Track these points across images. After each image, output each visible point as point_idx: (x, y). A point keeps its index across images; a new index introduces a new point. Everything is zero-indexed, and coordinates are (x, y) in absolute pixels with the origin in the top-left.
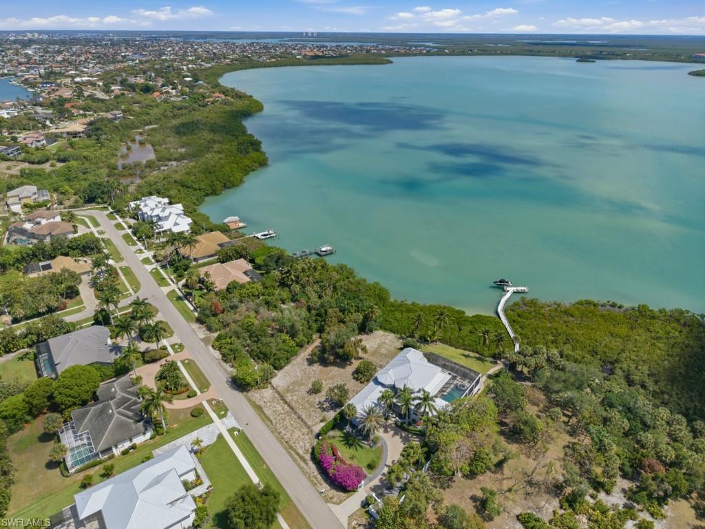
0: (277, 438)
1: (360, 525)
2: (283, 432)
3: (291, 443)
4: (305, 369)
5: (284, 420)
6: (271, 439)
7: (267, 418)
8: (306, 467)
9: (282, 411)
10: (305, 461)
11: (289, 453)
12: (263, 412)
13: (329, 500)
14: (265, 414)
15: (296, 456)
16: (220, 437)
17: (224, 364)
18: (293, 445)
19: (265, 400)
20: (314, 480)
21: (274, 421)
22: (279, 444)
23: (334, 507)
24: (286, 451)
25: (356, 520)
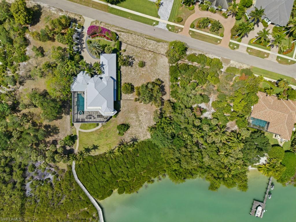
0: (137, 33)
1: (79, 20)
2: (137, 37)
3: (130, 34)
4: (159, 76)
5: (142, 43)
6: (139, 31)
7: (150, 39)
8: (115, 29)
9: (147, 46)
10: (118, 31)
11: (127, 30)
12: (155, 40)
13: (97, 22)
14: (153, 40)
15: (123, 30)
16: (158, 17)
17: (200, 53)
18: (128, 34)
19: (160, 47)
20: (108, 26)
21: (146, 39)
22: (133, 30)
23: (92, 20)
24: (128, 30)
25: (82, 21)
